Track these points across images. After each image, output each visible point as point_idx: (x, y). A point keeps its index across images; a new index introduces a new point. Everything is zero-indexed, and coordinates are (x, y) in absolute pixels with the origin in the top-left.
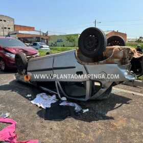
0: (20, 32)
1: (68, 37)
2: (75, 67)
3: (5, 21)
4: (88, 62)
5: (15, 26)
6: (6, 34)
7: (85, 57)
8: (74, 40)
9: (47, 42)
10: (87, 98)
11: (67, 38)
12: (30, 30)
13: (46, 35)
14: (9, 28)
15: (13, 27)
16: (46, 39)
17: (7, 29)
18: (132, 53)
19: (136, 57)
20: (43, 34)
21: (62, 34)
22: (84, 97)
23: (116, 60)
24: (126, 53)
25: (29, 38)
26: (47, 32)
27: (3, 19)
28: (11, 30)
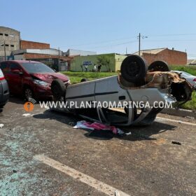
0: (29, 51)
2: (117, 92)
3: (7, 35)
4: (130, 86)
5: (21, 42)
6: (8, 53)
7: (127, 82)
8: (108, 63)
9: (69, 65)
10: (129, 123)
11: (99, 59)
12: (42, 49)
13: (67, 56)
14: (12, 46)
15: (18, 43)
16: (68, 61)
17: (10, 47)
18: (172, 78)
19: (175, 82)
20: (63, 53)
21: (90, 54)
22: (126, 122)
23: (156, 85)
24: (165, 78)
26: (69, 51)
27: (4, 33)
28: (15, 48)
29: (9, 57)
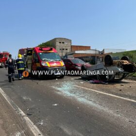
0: (76, 52)
1: (125, 54)
3: (63, 43)
5: (72, 46)
6: (64, 54)
12: (86, 50)
13: (102, 54)
14: (67, 49)
15: (70, 48)
16: (102, 57)
17: (65, 50)
20: (99, 52)
21: (118, 52)
25: (84, 57)
26: (104, 50)
28: (68, 51)
29: (64, 57)
